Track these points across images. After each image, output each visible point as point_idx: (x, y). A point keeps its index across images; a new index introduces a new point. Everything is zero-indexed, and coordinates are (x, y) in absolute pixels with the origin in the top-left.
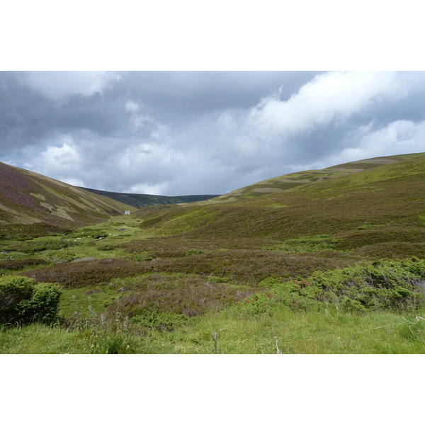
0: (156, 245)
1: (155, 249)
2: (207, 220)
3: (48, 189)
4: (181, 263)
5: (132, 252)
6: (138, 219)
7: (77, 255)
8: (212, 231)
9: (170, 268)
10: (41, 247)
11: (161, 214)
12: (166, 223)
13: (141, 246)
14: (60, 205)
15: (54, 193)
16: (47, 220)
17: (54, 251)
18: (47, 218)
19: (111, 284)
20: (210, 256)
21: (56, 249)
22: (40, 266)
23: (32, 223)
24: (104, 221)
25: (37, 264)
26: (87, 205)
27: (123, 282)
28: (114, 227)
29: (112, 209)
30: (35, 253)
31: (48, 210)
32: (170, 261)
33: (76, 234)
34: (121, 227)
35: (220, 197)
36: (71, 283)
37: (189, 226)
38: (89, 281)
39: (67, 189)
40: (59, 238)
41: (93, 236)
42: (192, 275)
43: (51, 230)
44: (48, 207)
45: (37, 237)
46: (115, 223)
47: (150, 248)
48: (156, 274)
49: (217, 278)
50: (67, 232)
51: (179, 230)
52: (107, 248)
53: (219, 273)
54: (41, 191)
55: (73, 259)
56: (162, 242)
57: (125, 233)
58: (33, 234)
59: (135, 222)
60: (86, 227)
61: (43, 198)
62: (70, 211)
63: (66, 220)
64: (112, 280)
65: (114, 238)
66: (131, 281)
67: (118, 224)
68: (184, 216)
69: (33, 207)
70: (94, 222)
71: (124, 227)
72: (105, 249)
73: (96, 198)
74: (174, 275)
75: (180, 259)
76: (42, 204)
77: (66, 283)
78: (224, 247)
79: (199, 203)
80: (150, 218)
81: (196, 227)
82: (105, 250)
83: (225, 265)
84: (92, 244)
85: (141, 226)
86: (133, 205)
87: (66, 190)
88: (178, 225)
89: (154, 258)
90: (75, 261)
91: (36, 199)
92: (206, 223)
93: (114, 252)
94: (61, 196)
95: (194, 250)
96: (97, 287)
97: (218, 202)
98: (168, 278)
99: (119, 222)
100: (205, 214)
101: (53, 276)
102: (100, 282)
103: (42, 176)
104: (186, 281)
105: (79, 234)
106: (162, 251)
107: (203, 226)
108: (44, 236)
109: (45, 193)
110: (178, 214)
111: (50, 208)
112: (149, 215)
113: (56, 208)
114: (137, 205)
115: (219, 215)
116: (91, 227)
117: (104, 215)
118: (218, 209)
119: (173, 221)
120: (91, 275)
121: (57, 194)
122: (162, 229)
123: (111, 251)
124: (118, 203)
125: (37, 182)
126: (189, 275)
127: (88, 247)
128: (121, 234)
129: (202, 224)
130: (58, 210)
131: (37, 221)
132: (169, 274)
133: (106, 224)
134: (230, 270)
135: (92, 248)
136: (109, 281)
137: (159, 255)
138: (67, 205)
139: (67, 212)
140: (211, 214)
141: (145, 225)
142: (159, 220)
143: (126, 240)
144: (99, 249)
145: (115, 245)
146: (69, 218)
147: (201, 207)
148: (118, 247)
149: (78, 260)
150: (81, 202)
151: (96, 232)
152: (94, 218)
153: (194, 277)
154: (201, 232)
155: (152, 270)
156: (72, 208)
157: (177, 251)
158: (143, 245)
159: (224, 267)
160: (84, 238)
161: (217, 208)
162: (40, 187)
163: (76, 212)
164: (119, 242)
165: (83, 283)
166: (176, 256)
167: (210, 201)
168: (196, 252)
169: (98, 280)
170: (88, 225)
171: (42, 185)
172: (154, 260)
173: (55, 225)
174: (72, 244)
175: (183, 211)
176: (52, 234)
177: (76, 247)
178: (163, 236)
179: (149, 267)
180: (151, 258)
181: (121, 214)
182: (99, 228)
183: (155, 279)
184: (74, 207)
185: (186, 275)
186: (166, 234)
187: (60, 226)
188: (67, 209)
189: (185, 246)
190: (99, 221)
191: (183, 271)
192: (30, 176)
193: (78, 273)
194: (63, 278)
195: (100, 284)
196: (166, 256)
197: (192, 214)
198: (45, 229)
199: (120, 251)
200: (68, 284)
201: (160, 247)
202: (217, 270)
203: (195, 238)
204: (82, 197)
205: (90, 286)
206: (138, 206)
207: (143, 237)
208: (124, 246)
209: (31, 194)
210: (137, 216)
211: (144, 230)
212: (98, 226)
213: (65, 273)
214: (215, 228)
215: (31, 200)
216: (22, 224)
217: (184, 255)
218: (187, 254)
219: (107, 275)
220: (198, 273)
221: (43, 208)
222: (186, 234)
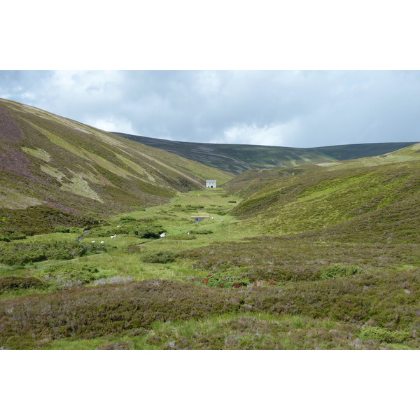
0: (261, 253)
1: (257, 262)
2: (379, 199)
3: (56, 140)
4: (303, 295)
5: (209, 267)
6: (231, 198)
7: (101, 272)
8: (388, 224)
9: (278, 305)
10: (36, 254)
11: (279, 186)
12: (288, 206)
13: (229, 256)
14: (78, 171)
15: (67, 146)
16: (52, 201)
17: (61, 262)
18: (53, 196)
19: (152, 333)
20: (370, 282)
21: (65, 258)
22: (31, 291)
23: (25, 207)
24: (163, 202)
25: (25, 287)
26: (129, 169)
27: (176, 330)
28: (181, 215)
29: (180, 177)
30: (27, 266)
31: (54, 181)
32: (282, 289)
33: (105, 229)
34: (194, 215)
35: (415, 148)
36: (76, 328)
37: (337, 213)
38: (110, 324)
39: (92, 138)
40: (71, 237)
41: (136, 233)
42: (325, 322)
43: (60, 221)
44: (55, 175)
45: (32, 234)
46: (184, 205)
47: (247, 260)
48: (247, 315)
49: (381, 331)
50: (90, 224)
51: (315, 221)
52: (162, 258)
53: (386, 320)
54: (43, 143)
55: (93, 279)
56: (274, 247)
57: (201, 228)
58: (26, 228)
59: (225, 203)
60: (125, 215)
61: (47, 157)
62: (96, 181)
63: (89, 200)
64: (154, 325)
65: (178, 238)
66: (193, 330)
67: (190, 209)
68: (328, 192)
69: (27, 174)
70: (143, 204)
71: (201, 214)
72: (158, 260)
73: (148, 154)
74: (287, 319)
75: (303, 285)
76: (45, 169)
77: (67, 326)
78: (411, 262)
79: (366, 162)
80: (255, 196)
81: (353, 214)
82: (158, 262)
83: (402, 301)
84: (133, 249)
85: (237, 213)
86: (223, 169)
87: (90, 141)
88: (314, 212)
89: (253, 280)
90: (96, 283)
91: (33, 159)
92: (375, 207)
93: (175, 266)
94: (80, 153)
95: (341, 266)
96: (126, 338)
97: (409, 158)
98: (270, 326)
99: (193, 204)
100: (375, 185)
101: (44, 312)
102: (131, 327)
103: (46, 113)
104: (309, 335)
105: (110, 228)
106: (270, 266)
107: (369, 214)
108: (46, 231)
109: (50, 148)
110: (315, 186)
111: (59, 177)
112: (255, 188)
113: (71, 176)
114: (231, 167)
115: (406, 189)
116: (137, 215)
117: (165, 190)
118: (404, 175)
119: (304, 202)
120: (115, 314)
121: (71, 149)
122: (277, 219)
123: (168, 265)
124: (191, 165)
125: (36, 126)
126: (318, 321)
127: (126, 256)
128: (193, 228)
129: (366, 209)
130: (74, 180)
131: (35, 202)
132: (277, 318)
133: (166, 208)
134: (411, 315)
135: (132, 258)
136: (148, 327)
137: (264, 276)
138: (91, 170)
139: (91, 185)
140: (388, 187)
141: (245, 210)
142: (274, 199)
143: (202, 242)
144: (145, 261)
145: (178, 252)
146: (94, 196)
147: (366, 170)
148: (183, 256)
149: (102, 282)
150: (119, 164)
151: (144, 226)
152: (144, 195)
153: (329, 327)
154: (363, 227)
155: (239, 307)
156: (100, 176)
157: (302, 269)
158: (232, 253)
159: (399, 308)
160: (119, 236)
161: (402, 173)
162: (41, 135)
163: (109, 183)
164: (187, 246)
165: (99, 328)
166: (301, 277)
167: (390, 157)
168: (344, 272)
169: (128, 324)
170: (129, 211)
171: (44, 132)
172: (250, 286)
173: (67, 211)
174: (95, 249)
175: (327, 179)
176: (61, 227)
177: (102, 255)
178: (281, 233)
179: (234, 302)
180: (246, 281)
181: (197, 188)
182: (151, 216)
183: (244, 328)
184: (105, 173)
185: (311, 321)
186: (286, 230)
187: (77, 213)
188: (91, 177)
189: (322, 256)
190: (153, 203)
191: (307, 313)
192: (23, 115)
193: (91, 309)
194: (61, 317)
195: (132, 332)
196: (279, 279)
197: (345, 185)
198: (49, 218)
199: (186, 264)
200: (70, 329)
201: (268, 258)
202: (382, 315)
203: (349, 239)
204: (120, 153)
205: (110, 335)
206: (232, 169)
207: (238, 237)
208: (194, 255)
209: (25, 149)
210: (231, 192)
211: (240, 222)
212: (150, 212)
213: (66, 307)
214: (394, 218)
215: (24, 162)
216: (7, 209)
217: (318, 277)
218: (324, 275)
219: (145, 314)
220: (339, 319)
221: (45, 176)
222: (329, 231)
